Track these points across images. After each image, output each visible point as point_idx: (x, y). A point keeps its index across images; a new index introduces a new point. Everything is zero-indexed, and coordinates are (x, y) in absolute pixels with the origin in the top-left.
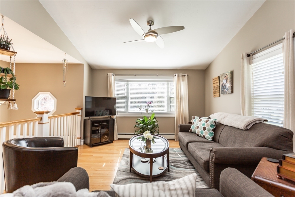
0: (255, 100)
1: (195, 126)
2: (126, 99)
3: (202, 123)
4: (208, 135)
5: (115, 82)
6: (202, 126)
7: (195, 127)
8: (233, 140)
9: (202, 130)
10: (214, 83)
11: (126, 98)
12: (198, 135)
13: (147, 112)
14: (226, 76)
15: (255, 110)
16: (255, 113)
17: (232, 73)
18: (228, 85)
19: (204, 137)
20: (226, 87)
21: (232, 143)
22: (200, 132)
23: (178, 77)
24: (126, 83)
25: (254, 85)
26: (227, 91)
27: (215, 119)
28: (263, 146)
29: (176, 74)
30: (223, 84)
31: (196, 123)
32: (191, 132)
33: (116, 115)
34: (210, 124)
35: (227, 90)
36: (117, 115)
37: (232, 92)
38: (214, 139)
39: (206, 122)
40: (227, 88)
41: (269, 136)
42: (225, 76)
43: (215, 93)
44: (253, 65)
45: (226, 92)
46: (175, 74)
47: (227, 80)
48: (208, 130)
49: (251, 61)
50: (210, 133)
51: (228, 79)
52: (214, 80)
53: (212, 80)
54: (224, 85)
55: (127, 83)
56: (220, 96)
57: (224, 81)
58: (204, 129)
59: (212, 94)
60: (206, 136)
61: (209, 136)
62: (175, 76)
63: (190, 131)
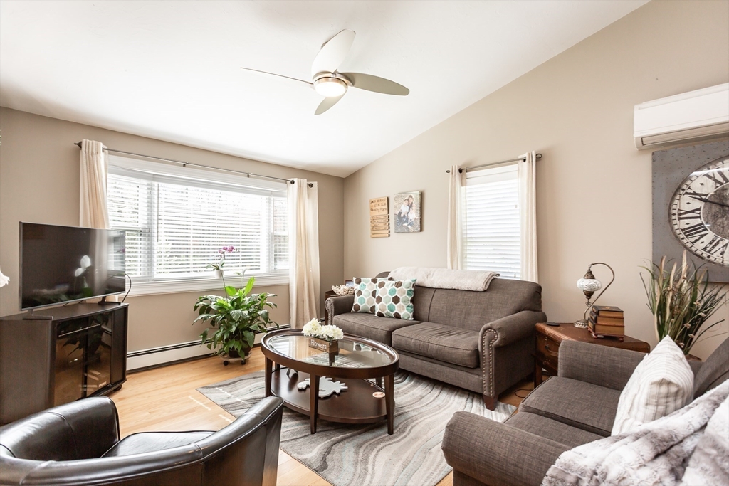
0: (469, 244)
1: (366, 297)
2: (144, 236)
3: (388, 289)
4: (405, 311)
5: (109, 174)
6: (388, 294)
7: (366, 299)
8: (464, 311)
9: (391, 302)
10: (372, 210)
11: (146, 232)
12: (381, 315)
13: (221, 273)
14: (408, 200)
15: (468, 260)
16: (469, 264)
17: (422, 195)
18: (414, 215)
19: (397, 316)
20: (407, 219)
21: (463, 316)
22: (387, 308)
23: (300, 186)
24: (145, 182)
25: (468, 219)
26: (409, 226)
27: (414, 279)
28: (519, 311)
29: (295, 180)
30: (400, 213)
31: (366, 291)
32: (357, 310)
33: (123, 290)
34: (406, 290)
35: (410, 224)
36: (127, 291)
37: (421, 230)
38: (417, 317)
39: (397, 287)
40: (409, 221)
41: (526, 295)
42: (407, 198)
43: (373, 229)
44: (467, 187)
45: (408, 228)
46: (291, 179)
47: (410, 206)
48: (404, 302)
49: (464, 181)
50: (408, 306)
51: (414, 204)
52: (373, 204)
53: (369, 202)
54: (402, 215)
55: (148, 185)
56: (389, 236)
57: (404, 209)
58: (396, 300)
59: (368, 231)
60: (402, 315)
61: (408, 312)
62: (293, 182)
63: (353, 309)
